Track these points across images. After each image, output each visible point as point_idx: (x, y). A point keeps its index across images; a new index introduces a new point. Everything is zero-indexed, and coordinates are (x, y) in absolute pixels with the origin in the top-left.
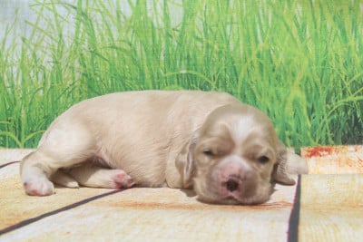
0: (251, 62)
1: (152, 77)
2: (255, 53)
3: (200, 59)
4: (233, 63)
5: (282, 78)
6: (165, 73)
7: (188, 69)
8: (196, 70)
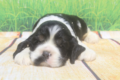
0: (48, 5)
1: (15, 9)
2: (49, 2)
3: (31, 4)
4: (42, 5)
5: (58, 11)
6: (19, 7)
7: (27, 7)
8: (30, 7)
